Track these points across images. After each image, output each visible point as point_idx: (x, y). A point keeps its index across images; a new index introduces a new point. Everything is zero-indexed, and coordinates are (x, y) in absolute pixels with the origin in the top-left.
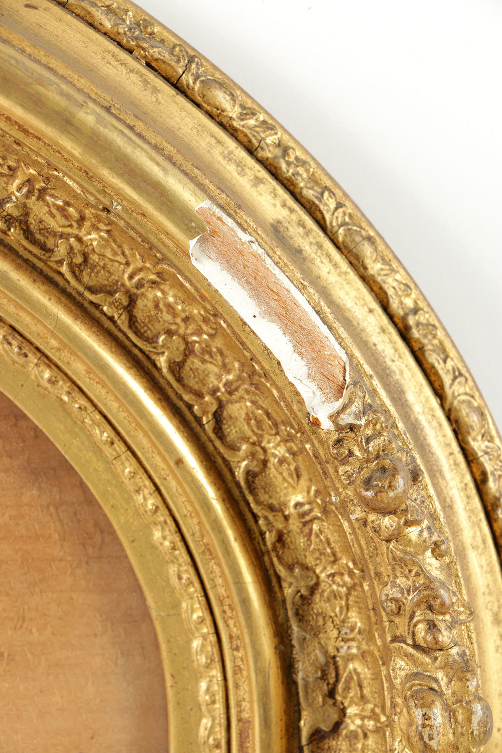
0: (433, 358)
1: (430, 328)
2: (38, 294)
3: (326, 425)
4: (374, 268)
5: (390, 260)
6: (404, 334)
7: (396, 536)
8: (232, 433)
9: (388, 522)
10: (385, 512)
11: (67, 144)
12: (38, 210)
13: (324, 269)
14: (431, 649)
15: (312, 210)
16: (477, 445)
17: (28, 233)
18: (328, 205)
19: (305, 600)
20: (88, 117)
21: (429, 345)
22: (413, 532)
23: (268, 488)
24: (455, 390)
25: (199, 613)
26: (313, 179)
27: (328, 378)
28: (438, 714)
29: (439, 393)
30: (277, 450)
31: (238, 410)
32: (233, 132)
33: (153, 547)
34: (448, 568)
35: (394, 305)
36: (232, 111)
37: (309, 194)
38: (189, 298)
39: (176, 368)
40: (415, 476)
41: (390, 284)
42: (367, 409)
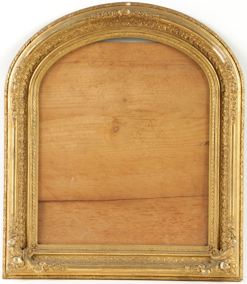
0: (234, 59)
1: (234, 56)
2: (199, 52)
3: (224, 63)
4: (229, 50)
5: (230, 50)
6: (231, 56)
7: (230, 72)
8: (216, 65)
9: (229, 71)
10: (229, 70)
11: (202, 38)
12: (200, 45)
13: (224, 50)
14: (233, 82)
15: (224, 45)
16: (238, 66)
17: (199, 47)
18: (225, 45)
19: (222, 80)
20: (204, 36)
21: (234, 57)
22: (231, 72)
23: (219, 70)
24: (236, 61)
25: (213, 81)
26: (224, 43)
27: (224, 59)
28: (233, 87)
29: (235, 62)
30: (220, 66)
31: (217, 63)
32: (217, 38)
33: (209, 76)
34: (234, 76)
35: (231, 54)
36: (217, 37)
37: (223, 44)
38: (213, 52)
39: (211, 59)
40: (232, 67)
41: (230, 52)
42: (227, 61)
